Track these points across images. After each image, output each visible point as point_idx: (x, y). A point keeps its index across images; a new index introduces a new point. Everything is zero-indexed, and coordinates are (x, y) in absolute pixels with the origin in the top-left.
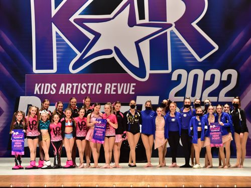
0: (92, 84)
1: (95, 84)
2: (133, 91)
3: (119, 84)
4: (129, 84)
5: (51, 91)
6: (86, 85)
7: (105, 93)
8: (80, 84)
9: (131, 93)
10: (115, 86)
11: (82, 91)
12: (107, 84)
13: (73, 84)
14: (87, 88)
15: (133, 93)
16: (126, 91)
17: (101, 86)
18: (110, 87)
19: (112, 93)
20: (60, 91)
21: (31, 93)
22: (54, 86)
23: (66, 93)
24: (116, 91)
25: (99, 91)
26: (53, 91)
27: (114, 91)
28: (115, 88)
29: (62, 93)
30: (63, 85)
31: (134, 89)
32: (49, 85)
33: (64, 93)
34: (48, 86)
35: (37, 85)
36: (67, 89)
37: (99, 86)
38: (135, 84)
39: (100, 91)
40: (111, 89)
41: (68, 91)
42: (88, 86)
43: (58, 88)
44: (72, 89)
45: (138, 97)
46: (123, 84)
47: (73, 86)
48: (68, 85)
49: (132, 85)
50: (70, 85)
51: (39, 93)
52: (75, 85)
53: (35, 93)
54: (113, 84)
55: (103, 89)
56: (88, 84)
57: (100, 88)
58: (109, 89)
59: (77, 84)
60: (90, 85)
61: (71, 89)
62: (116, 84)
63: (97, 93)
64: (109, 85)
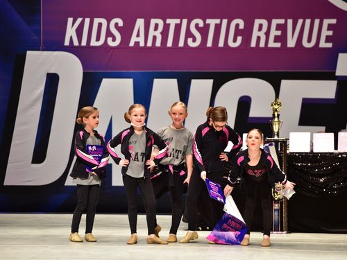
0: (218, 21)
1: (225, 22)
2: (328, 39)
3: (290, 22)
4: (317, 22)
5: (110, 39)
6: (201, 24)
7: (253, 44)
8: (185, 21)
9: (323, 44)
10: (279, 27)
11: (190, 40)
12: (257, 22)
13: (168, 21)
14: (204, 31)
15: (330, 45)
16: (309, 40)
17: (242, 26)
18: (265, 29)
19: (272, 44)
20: (134, 39)
21: (55, 44)
22: (116, 25)
23: (149, 44)
24: (282, 39)
25: (235, 40)
26: (114, 40)
27: (277, 39)
28: (279, 33)
29: (137, 43)
30: (140, 23)
31: (330, 33)
32: (104, 21)
33: (142, 44)
34: (100, 25)
35: (70, 20)
36: (152, 33)
37: (237, 25)
38: (334, 21)
39: (239, 39)
40: (267, 34)
41: (155, 38)
42: (207, 26)
43: (126, 32)
44: (165, 34)
45: (341, 55)
46: (300, 22)
47: (167, 27)
48: (153, 22)
49: (327, 22)
50: (160, 22)
51: (76, 43)
52: (173, 22)
53: (67, 43)
54: (275, 22)
55: (246, 33)
56: (208, 21)
57: (238, 32)
58: (262, 35)
59: (178, 21)
60: (212, 22)
61: (162, 33)
62: (282, 21)
63: (231, 44)
64: (265, 23)
